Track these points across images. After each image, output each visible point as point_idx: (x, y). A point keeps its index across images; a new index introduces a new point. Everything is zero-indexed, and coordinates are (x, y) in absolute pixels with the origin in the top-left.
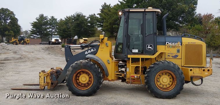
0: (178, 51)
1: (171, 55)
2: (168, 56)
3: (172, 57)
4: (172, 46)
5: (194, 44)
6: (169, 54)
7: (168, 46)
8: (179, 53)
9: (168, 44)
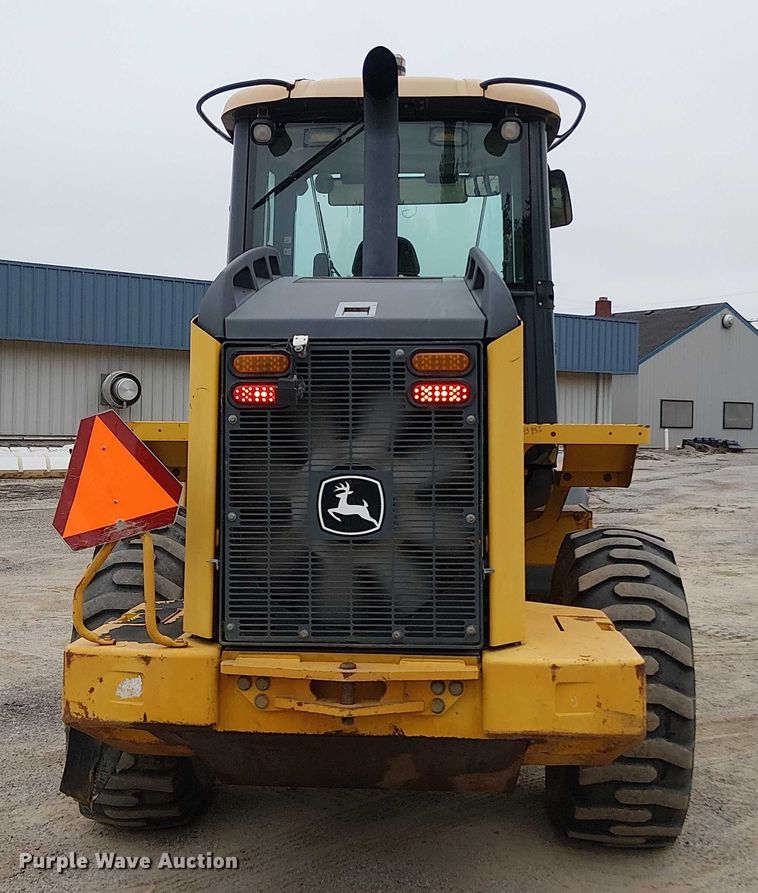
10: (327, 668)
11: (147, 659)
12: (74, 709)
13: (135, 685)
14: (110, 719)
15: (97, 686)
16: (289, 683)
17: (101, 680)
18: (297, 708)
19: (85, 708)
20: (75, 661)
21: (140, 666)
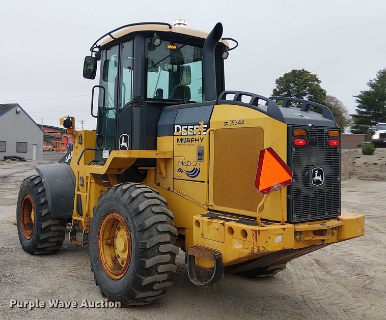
0: (200, 154)
1: (184, 168)
2: (180, 170)
3: (188, 173)
4: (187, 137)
5: (239, 126)
6: (181, 166)
7: (180, 138)
8: (201, 163)
9: (179, 133)
10: (317, 226)
11: (284, 229)
12: (261, 249)
13: (280, 237)
14: (273, 250)
15: (269, 240)
16: (307, 232)
17: (270, 238)
18: (312, 239)
19: (265, 248)
20: (261, 232)
21: (282, 232)
